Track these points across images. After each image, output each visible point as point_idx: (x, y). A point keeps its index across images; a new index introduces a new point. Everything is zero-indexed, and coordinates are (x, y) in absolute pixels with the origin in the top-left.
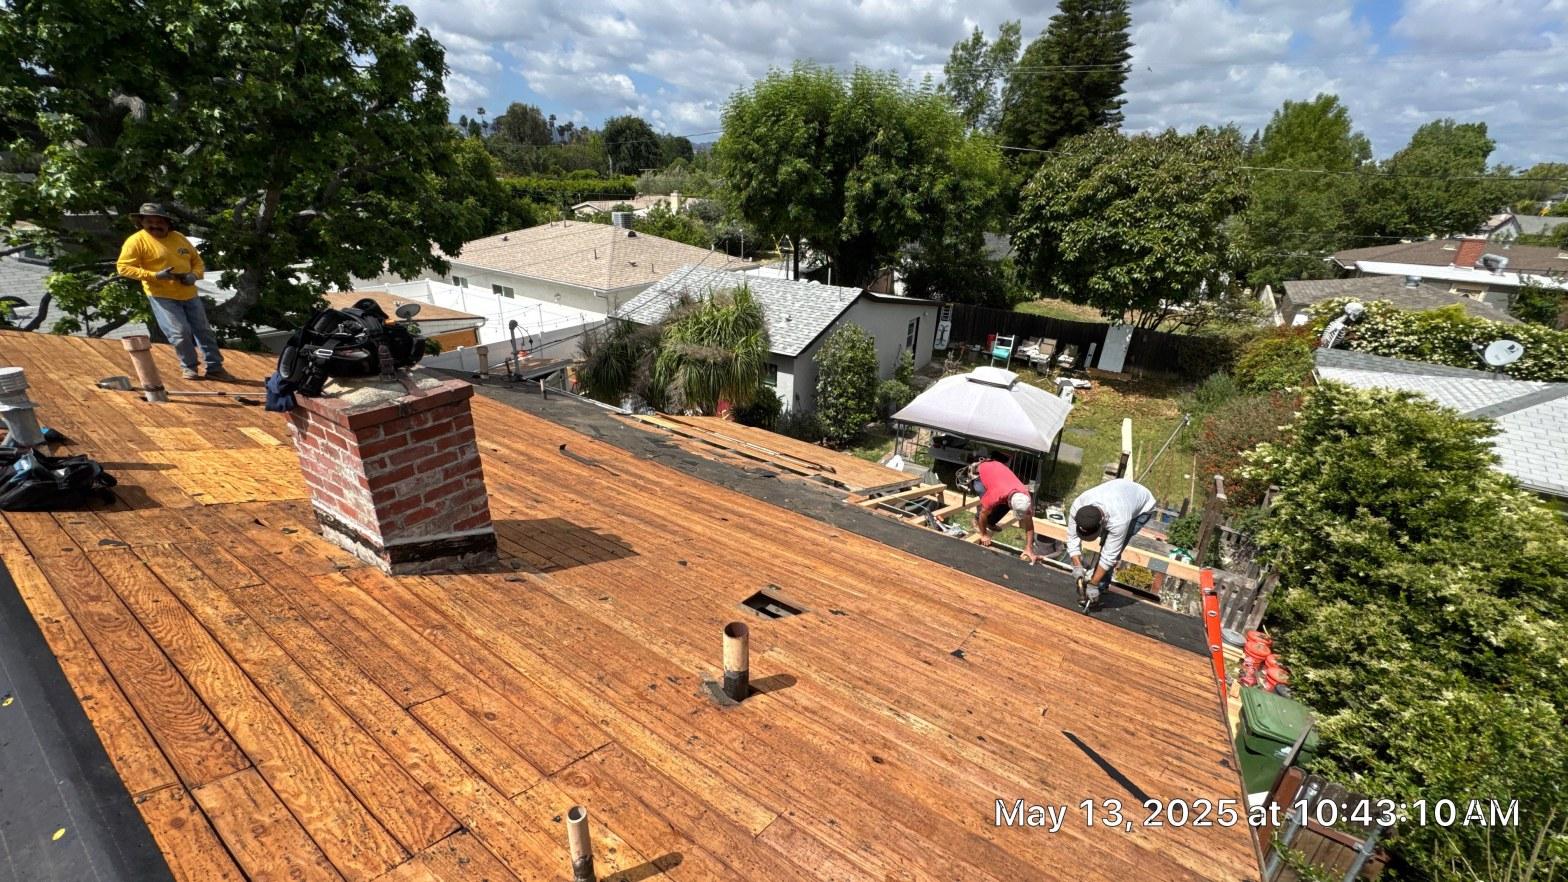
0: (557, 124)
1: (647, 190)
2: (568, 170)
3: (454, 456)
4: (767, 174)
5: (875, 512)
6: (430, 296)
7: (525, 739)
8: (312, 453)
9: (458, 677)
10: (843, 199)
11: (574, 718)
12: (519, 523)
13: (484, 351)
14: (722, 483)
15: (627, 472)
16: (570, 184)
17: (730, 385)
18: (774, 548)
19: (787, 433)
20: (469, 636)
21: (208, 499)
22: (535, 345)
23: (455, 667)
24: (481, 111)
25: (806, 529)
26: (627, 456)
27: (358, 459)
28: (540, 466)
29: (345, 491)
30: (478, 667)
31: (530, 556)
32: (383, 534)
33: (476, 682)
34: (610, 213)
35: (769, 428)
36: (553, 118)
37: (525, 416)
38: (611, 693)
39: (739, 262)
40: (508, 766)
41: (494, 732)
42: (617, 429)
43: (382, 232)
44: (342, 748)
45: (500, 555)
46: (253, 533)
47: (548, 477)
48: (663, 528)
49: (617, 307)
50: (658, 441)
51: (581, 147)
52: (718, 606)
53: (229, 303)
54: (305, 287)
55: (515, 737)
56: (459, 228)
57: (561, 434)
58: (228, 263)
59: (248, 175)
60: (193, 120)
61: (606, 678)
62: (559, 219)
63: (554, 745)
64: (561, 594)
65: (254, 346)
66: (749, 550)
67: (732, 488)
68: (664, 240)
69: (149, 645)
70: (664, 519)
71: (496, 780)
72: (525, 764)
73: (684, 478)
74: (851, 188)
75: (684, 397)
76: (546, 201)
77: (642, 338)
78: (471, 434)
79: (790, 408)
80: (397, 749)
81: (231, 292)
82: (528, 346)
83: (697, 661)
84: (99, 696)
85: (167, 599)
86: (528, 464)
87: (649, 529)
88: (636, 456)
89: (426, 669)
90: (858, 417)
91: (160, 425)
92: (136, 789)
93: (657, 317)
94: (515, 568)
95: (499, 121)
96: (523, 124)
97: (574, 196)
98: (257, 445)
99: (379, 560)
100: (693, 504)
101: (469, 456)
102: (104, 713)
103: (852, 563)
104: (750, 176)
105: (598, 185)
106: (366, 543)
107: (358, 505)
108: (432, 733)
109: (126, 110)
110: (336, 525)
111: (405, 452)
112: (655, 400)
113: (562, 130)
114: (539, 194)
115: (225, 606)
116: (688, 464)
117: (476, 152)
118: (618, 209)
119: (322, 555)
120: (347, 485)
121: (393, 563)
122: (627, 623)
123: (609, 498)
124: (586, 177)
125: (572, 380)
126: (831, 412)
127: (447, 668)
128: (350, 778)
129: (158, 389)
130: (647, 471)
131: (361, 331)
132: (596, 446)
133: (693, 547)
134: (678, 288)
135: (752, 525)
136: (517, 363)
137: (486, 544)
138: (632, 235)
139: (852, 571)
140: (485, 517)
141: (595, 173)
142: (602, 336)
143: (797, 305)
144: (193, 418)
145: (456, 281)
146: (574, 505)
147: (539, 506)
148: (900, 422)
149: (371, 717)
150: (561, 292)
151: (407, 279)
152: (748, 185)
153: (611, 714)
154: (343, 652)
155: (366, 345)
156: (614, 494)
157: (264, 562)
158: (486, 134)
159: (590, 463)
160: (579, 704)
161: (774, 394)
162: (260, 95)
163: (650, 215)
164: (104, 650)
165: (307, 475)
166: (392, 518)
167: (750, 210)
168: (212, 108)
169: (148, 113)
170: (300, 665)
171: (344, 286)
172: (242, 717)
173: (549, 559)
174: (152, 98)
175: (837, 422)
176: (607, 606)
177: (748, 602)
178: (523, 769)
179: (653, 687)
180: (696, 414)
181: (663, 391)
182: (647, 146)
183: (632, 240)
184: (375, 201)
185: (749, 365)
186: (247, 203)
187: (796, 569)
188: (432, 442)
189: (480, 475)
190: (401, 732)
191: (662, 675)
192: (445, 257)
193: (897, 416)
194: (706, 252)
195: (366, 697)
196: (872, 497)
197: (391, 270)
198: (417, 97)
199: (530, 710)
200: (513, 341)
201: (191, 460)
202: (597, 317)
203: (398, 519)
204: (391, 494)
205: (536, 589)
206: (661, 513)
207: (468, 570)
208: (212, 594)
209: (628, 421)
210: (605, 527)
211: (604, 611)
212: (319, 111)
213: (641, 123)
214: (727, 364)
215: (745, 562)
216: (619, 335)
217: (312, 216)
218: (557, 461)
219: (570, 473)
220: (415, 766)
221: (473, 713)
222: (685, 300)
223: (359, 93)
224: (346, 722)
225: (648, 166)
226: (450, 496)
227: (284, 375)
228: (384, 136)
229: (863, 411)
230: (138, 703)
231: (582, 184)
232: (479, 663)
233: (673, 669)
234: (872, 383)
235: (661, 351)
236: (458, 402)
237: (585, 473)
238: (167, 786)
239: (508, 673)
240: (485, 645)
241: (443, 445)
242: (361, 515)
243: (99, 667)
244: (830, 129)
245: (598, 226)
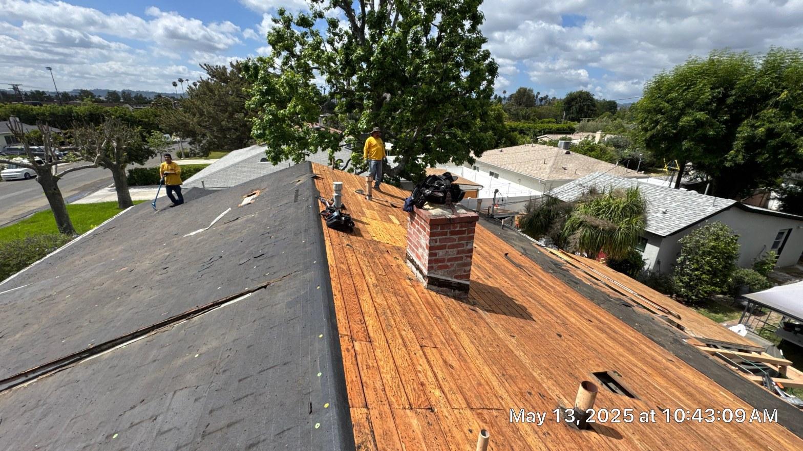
0: (540, 96)
1: (582, 129)
2: (540, 119)
3: (463, 245)
4: (671, 121)
5: (711, 357)
6: (462, 173)
7: (463, 385)
8: (412, 230)
9: (442, 343)
10: (734, 139)
11: (487, 388)
12: (479, 284)
13: (480, 201)
14: (592, 300)
15: (537, 276)
16: (539, 125)
17: (610, 244)
18: (621, 350)
19: (644, 282)
20: (450, 326)
21: (375, 239)
22: (504, 202)
23: (442, 338)
24: (505, 92)
25: (649, 347)
26: (538, 268)
27: (428, 237)
28: (494, 261)
29: (420, 249)
30: (451, 342)
31: (482, 301)
32: (428, 270)
33: (449, 348)
34: (557, 141)
35: (632, 276)
36: (538, 93)
37: (492, 235)
38: (507, 385)
39: (634, 173)
40: (454, 393)
41: (451, 374)
42: (536, 253)
43: (453, 145)
44: (397, 350)
45: (469, 296)
46: (386, 255)
47: (497, 267)
48: (551, 312)
49: (551, 189)
50: (557, 265)
51: (549, 107)
52: (576, 368)
53: (396, 168)
54: (420, 165)
55: (459, 381)
56: (485, 145)
57: (507, 247)
58: (399, 153)
59: (415, 121)
60: (404, 101)
61: (505, 376)
62: (529, 143)
63: (475, 395)
64: (492, 325)
65: (398, 185)
66: (603, 344)
67: (599, 304)
68: (586, 157)
69: (352, 284)
70: (553, 308)
71: (449, 396)
72: (462, 396)
73: (569, 289)
74: (744, 131)
75: (578, 245)
76: (525, 134)
77: (561, 208)
78: (472, 238)
79: (651, 268)
80: (415, 361)
81: (397, 164)
82: (500, 202)
83: (557, 392)
84: (338, 295)
85: (359, 270)
86: (488, 258)
87: (543, 310)
88: (544, 269)
89: (431, 333)
90: (709, 288)
91: (368, 209)
92: (341, 332)
93: (573, 198)
94: (474, 304)
95: (511, 96)
96: (524, 98)
97: (540, 132)
98: (393, 223)
99: (424, 280)
100: (571, 305)
101: (469, 247)
102: (338, 303)
103: (682, 383)
104: (657, 122)
105: (554, 126)
106: (421, 272)
107: (422, 256)
108: (428, 362)
109: (385, 98)
110: (412, 261)
111: (446, 238)
112: (560, 242)
113: (542, 99)
114: (523, 130)
115: (373, 278)
116: (573, 283)
117: (498, 111)
118: (562, 139)
119: (405, 271)
120: (421, 246)
121: (428, 284)
122: (522, 354)
123: (525, 286)
124: (549, 122)
125: (517, 223)
126: (686, 279)
127: (438, 337)
128: (398, 364)
129: (370, 196)
130: (548, 279)
131: (443, 185)
132: (523, 258)
133: (567, 329)
134: (590, 184)
135: (608, 330)
136: (493, 209)
137: (464, 289)
138: (568, 153)
139: (682, 389)
140: (468, 276)
141: (554, 120)
142: (538, 204)
143: (674, 204)
144: (377, 208)
145: (475, 168)
146: (506, 284)
147: (490, 279)
148: (750, 301)
149: (409, 343)
150: (521, 178)
151: (457, 165)
152: (654, 128)
153: (505, 396)
154: (405, 313)
155: (444, 192)
156: (527, 285)
157: (388, 266)
158: (504, 102)
159: (518, 266)
160: (491, 382)
161: (640, 257)
162: (426, 91)
163: (581, 143)
164: (342, 281)
165: (408, 239)
166: (433, 265)
167: (650, 144)
168: (410, 97)
169: (391, 99)
170: (390, 311)
171: (432, 166)
172: (371, 322)
173: (490, 306)
174: (393, 94)
175: (687, 286)
176: (513, 340)
177: (598, 375)
178: (460, 398)
179: (530, 393)
180: (582, 255)
181: (566, 239)
182: (588, 106)
183: (567, 155)
184: (454, 132)
185: (627, 235)
186: (410, 132)
187: (635, 369)
188: (456, 237)
189: (471, 257)
190: (418, 355)
191: (536, 390)
192: (475, 157)
193: (750, 296)
194: (611, 166)
195: (409, 334)
196: (708, 346)
197: (452, 161)
198: (482, 88)
199: (469, 373)
200: (494, 199)
201: (374, 223)
202: (539, 193)
203: (435, 266)
204: (435, 255)
205: (481, 318)
206: (552, 304)
207: (455, 297)
208: (371, 273)
209: (542, 250)
210: (520, 300)
211: (512, 343)
212: (444, 96)
213: (588, 94)
214: (612, 232)
215: (599, 350)
216: (548, 204)
217: (430, 137)
218: (502, 260)
219: (508, 268)
220: (420, 372)
221: (445, 362)
222: (593, 191)
223: (460, 87)
224: (400, 341)
225: (586, 117)
226: (456, 262)
227: (413, 198)
228: (466, 104)
229: (715, 284)
230: (346, 303)
231: (546, 126)
232: (451, 340)
233: (543, 390)
234: (728, 268)
235: (570, 217)
236: (471, 221)
237: (515, 270)
238: (348, 336)
239: (463, 352)
240: (455, 334)
241: (460, 239)
242: (422, 260)
243: (339, 286)
244: (733, 92)
245: (550, 147)
